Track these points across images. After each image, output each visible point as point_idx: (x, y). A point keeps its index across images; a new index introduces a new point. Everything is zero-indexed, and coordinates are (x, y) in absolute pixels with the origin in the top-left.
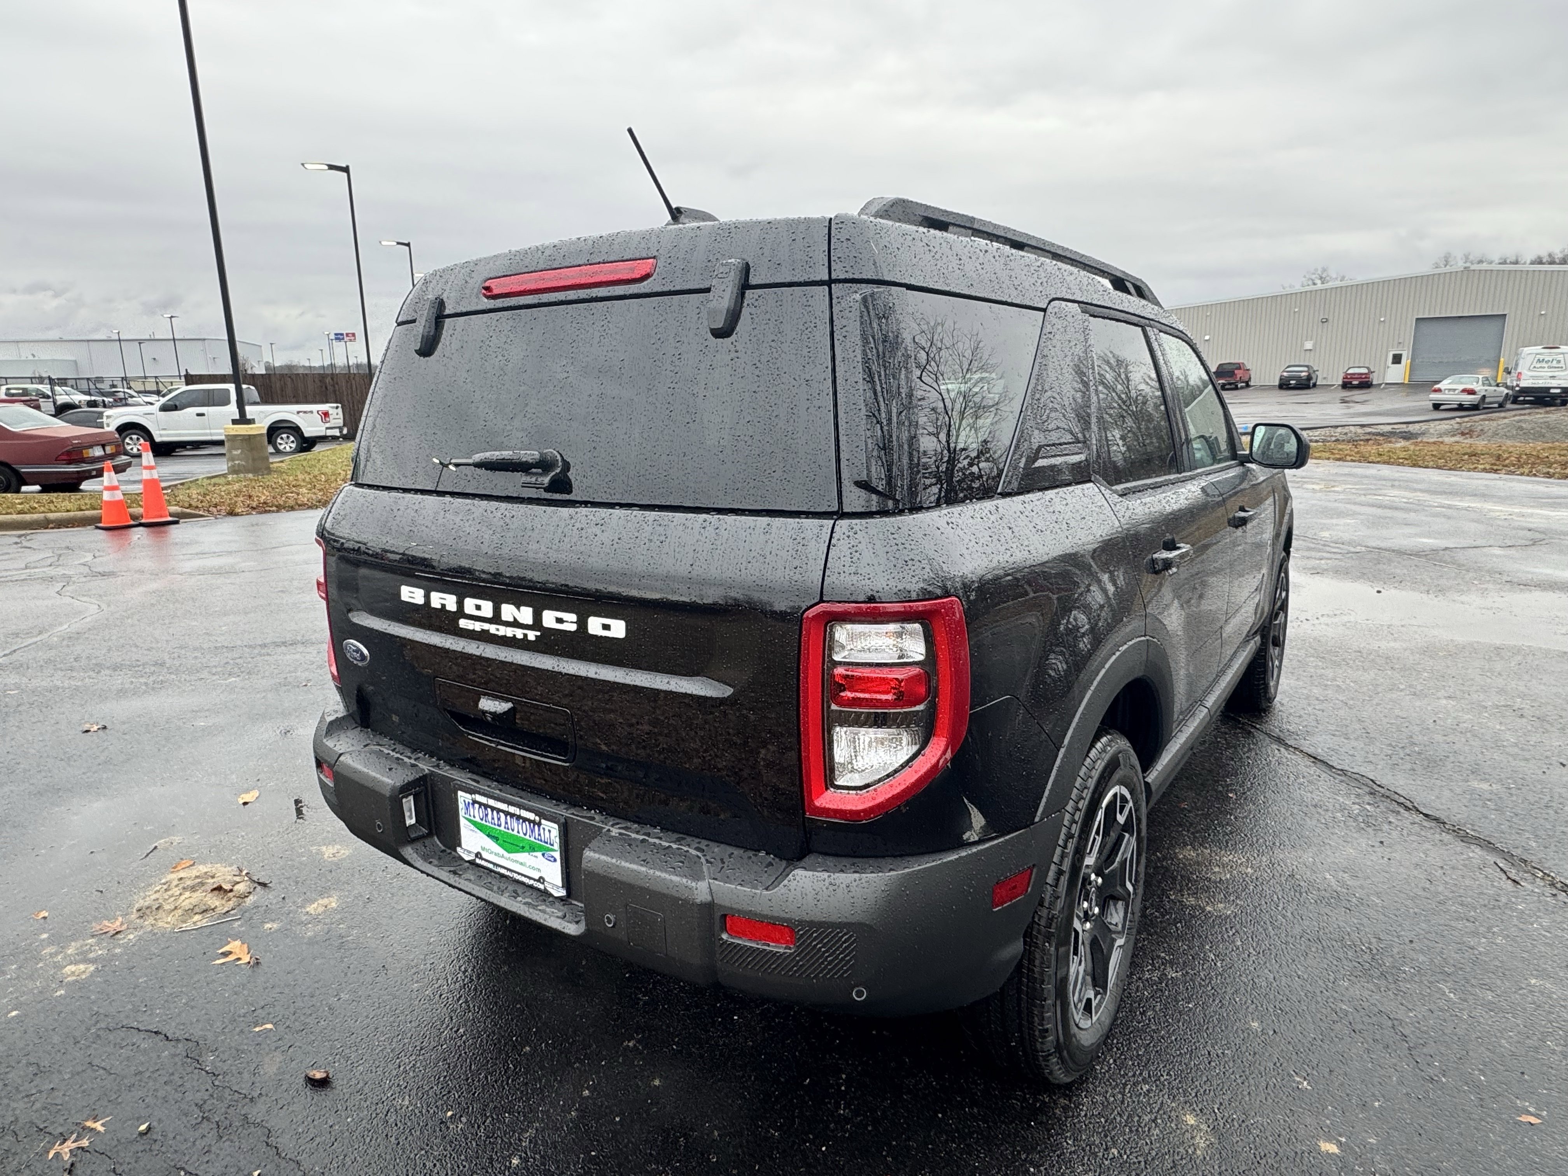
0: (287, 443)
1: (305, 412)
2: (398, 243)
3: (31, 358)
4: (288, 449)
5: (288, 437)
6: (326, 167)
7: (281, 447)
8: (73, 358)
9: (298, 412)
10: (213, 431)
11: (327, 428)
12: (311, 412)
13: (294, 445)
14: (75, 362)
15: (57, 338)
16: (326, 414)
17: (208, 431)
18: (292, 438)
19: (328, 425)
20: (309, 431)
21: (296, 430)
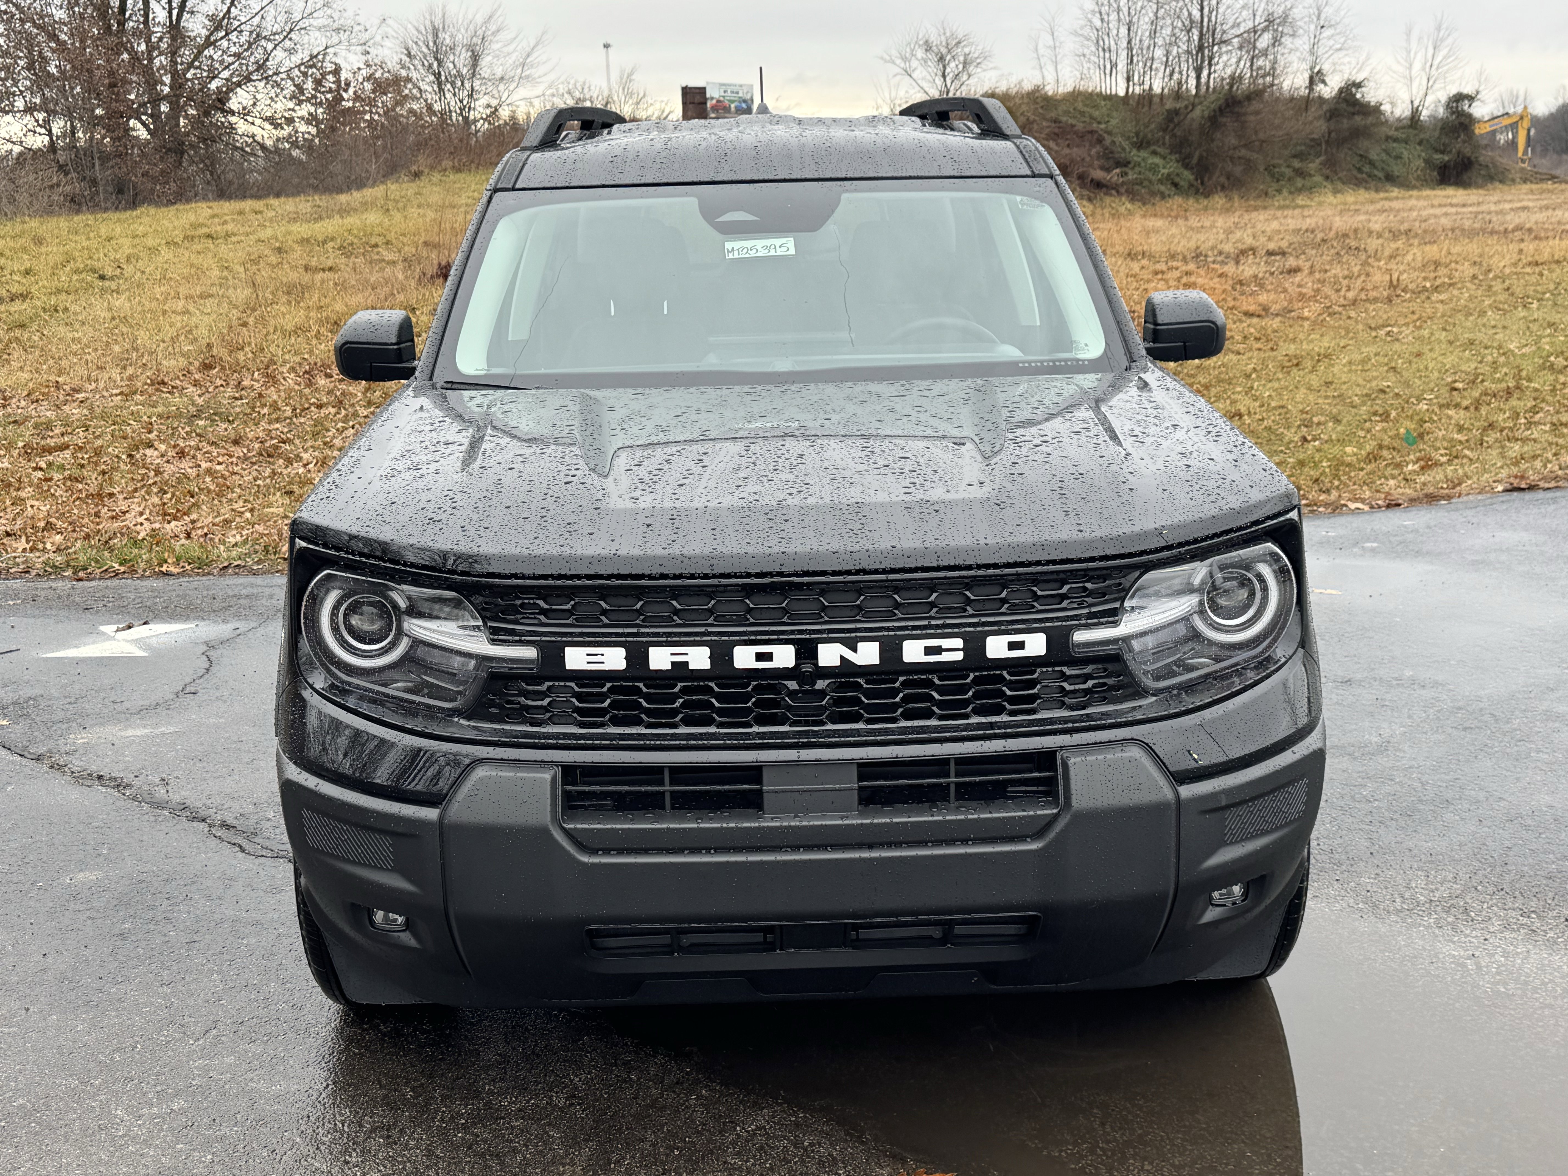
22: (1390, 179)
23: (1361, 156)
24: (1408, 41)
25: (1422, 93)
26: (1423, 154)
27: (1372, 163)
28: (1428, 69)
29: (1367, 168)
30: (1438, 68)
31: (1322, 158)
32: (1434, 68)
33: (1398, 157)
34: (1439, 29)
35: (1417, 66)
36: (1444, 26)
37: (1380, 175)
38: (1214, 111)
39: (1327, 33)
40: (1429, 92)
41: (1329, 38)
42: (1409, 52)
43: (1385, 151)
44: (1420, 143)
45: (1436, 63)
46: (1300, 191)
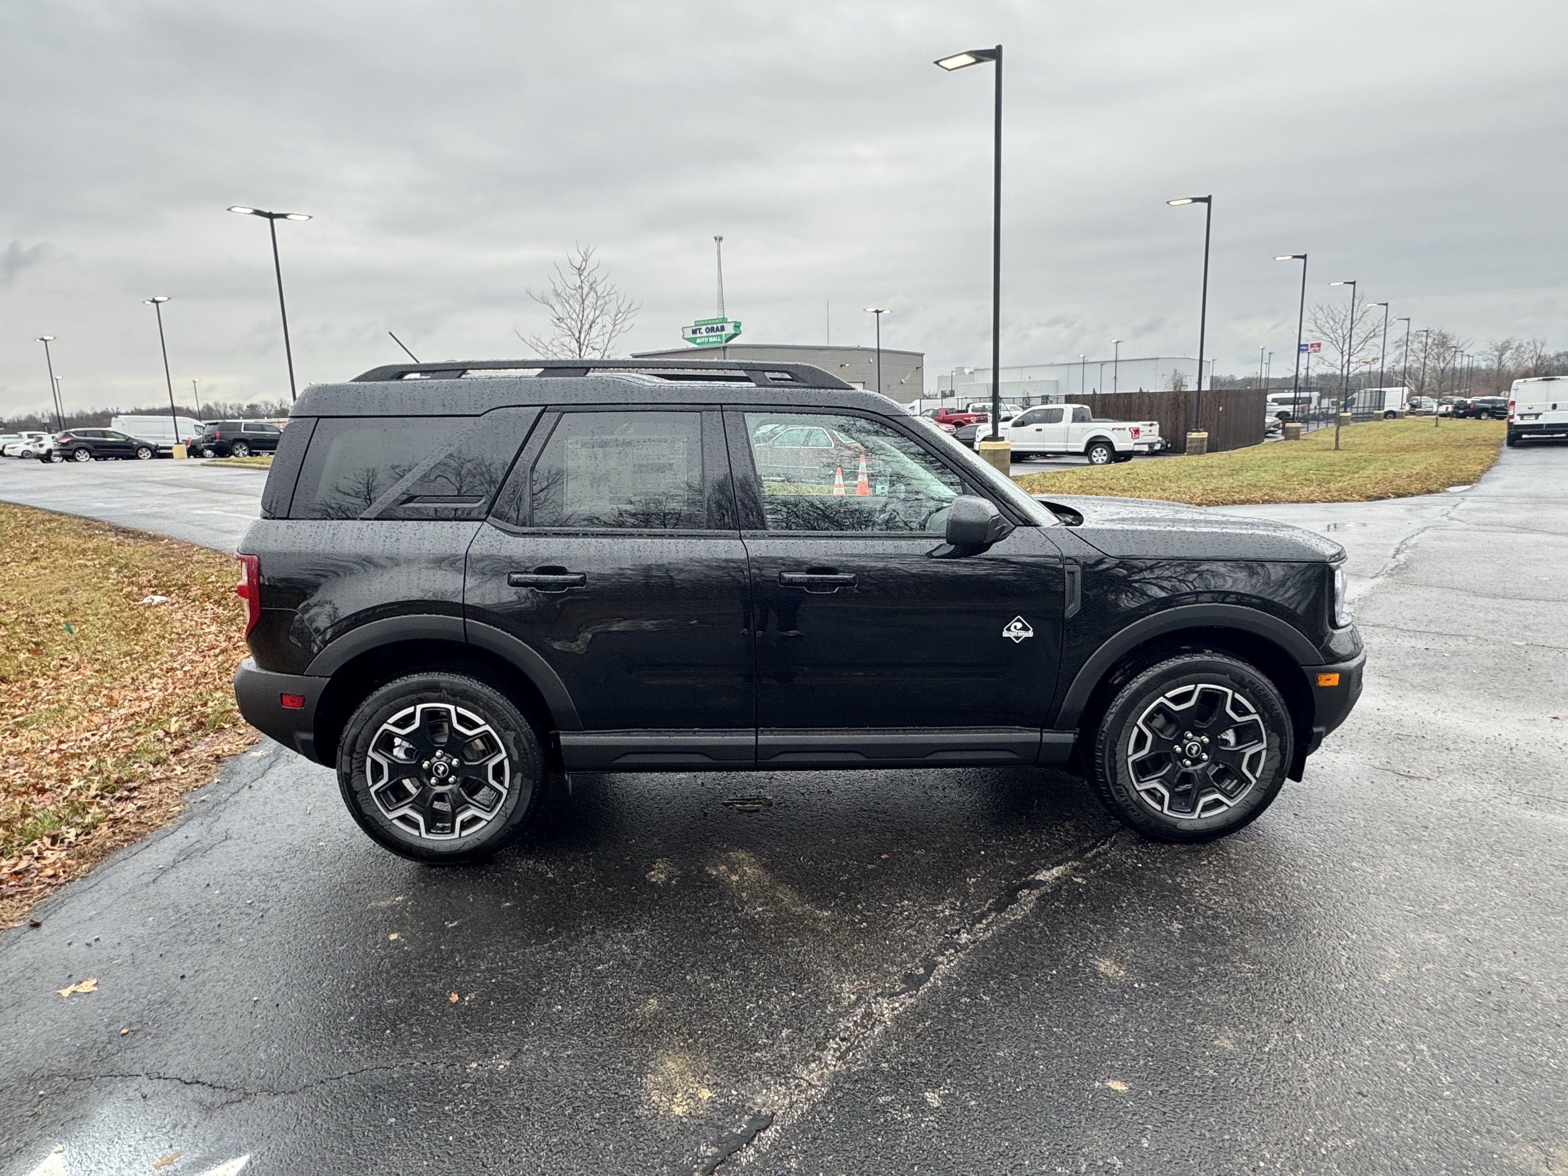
0: (1100, 455)
1: (1119, 429)
2: (1294, 257)
3: (1028, 380)
4: (1100, 461)
5: (1102, 451)
6: (1190, 201)
7: (1095, 460)
8: (1056, 379)
9: (1113, 429)
10: (1046, 444)
11: (1135, 444)
12: (1124, 429)
13: (1105, 458)
14: (1057, 381)
15: (1049, 363)
16: (1137, 431)
17: (1042, 444)
18: (1105, 452)
19: (1137, 441)
20: (1119, 447)
21: (1109, 445)
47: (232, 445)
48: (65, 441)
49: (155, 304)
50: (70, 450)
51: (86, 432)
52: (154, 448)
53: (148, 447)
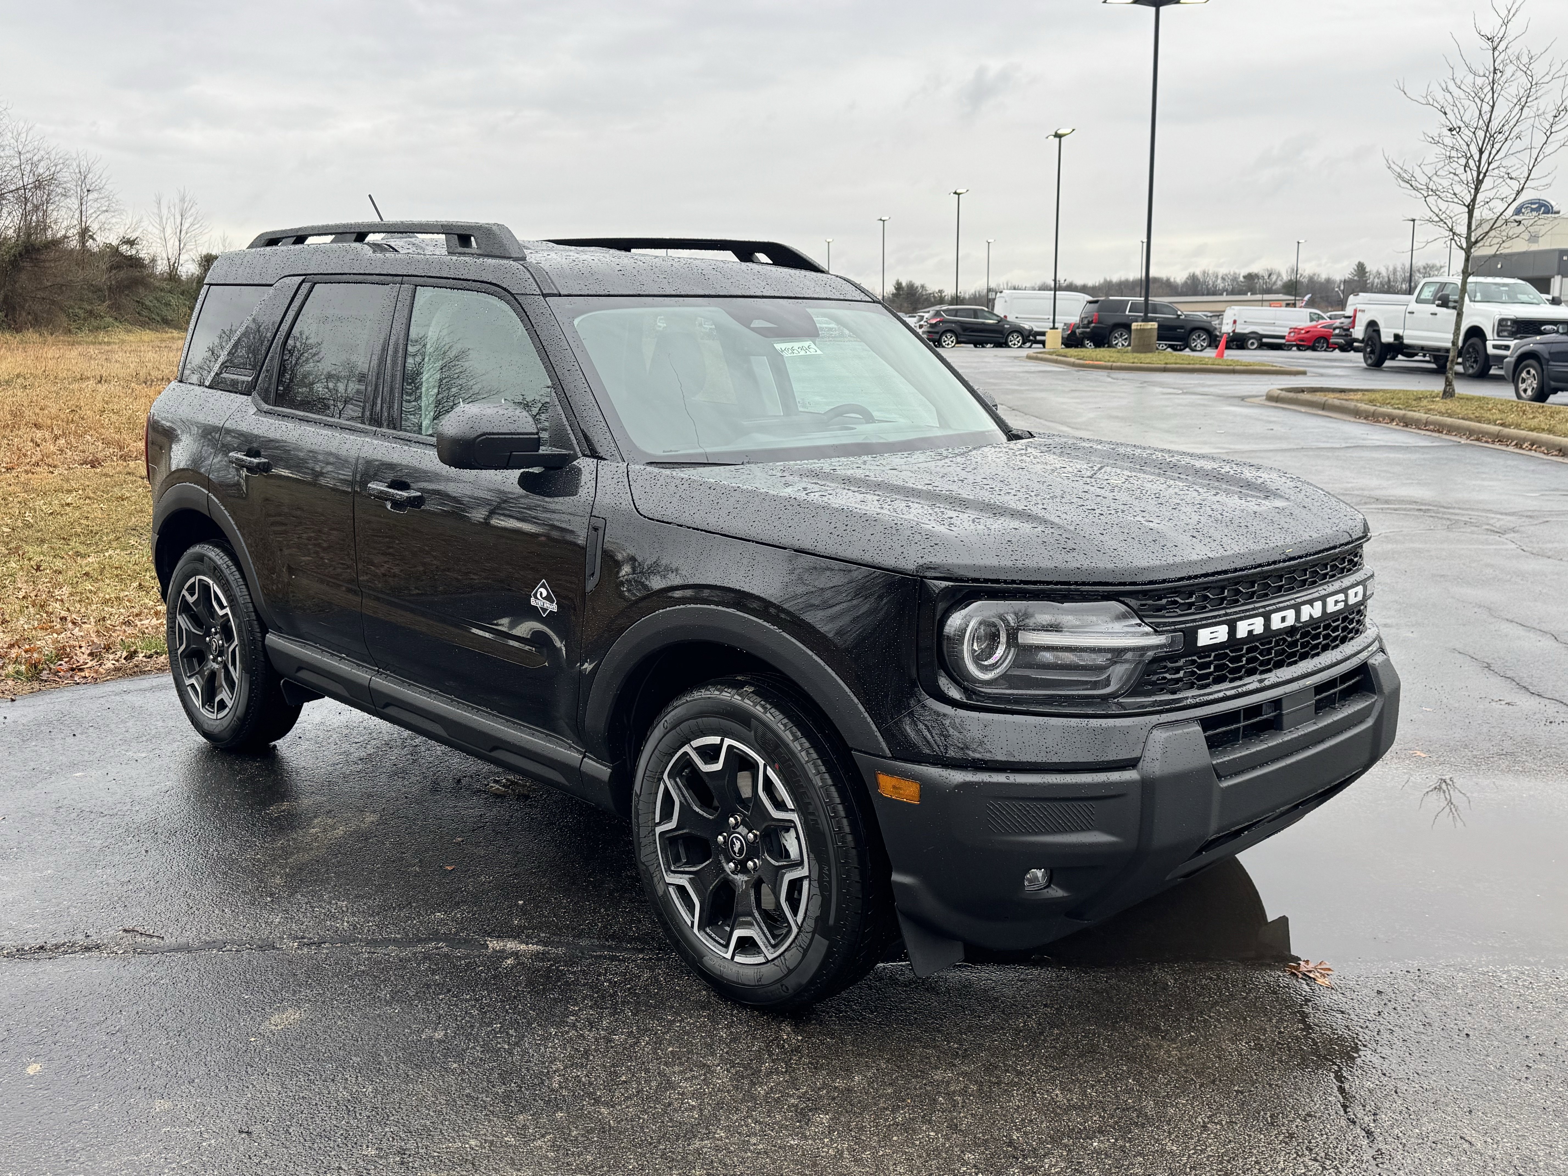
22: (166, 322)
23: (138, 302)
24: (159, 208)
25: (176, 253)
26: (188, 303)
27: (148, 308)
28: (178, 234)
29: (145, 313)
30: (187, 233)
31: (107, 302)
32: (183, 233)
33: (167, 304)
34: (183, 200)
35: (169, 231)
36: (187, 199)
37: (158, 318)
38: (14, 255)
39: (91, 197)
40: (182, 252)
41: (96, 200)
42: (161, 218)
43: (156, 299)
44: (182, 293)
45: (184, 228)
46: (98, 328)
47: (1111, 333)
48: (934, 321)
49: (1058, 139)
50: (937, 333)
51: (957, 310)
52: (1027, 333)
53: (1019, 331)
